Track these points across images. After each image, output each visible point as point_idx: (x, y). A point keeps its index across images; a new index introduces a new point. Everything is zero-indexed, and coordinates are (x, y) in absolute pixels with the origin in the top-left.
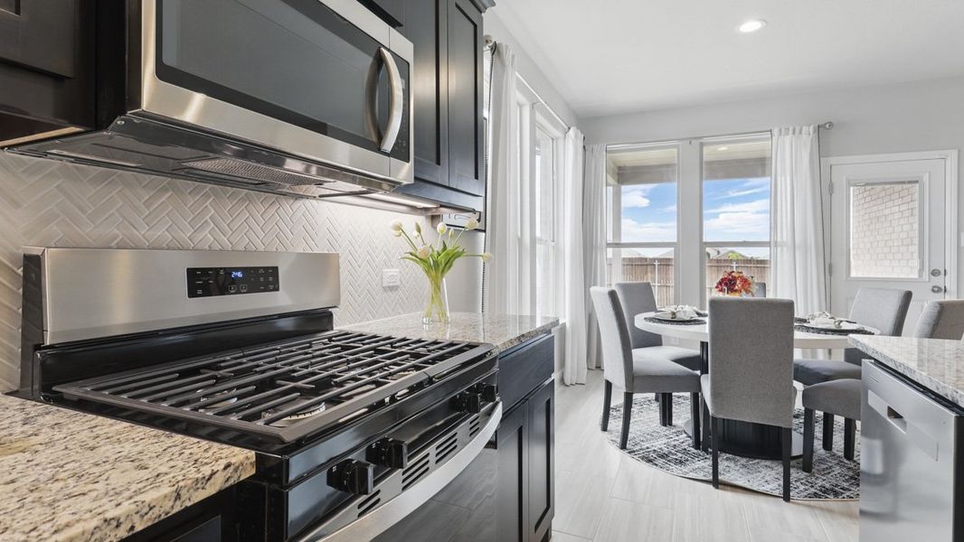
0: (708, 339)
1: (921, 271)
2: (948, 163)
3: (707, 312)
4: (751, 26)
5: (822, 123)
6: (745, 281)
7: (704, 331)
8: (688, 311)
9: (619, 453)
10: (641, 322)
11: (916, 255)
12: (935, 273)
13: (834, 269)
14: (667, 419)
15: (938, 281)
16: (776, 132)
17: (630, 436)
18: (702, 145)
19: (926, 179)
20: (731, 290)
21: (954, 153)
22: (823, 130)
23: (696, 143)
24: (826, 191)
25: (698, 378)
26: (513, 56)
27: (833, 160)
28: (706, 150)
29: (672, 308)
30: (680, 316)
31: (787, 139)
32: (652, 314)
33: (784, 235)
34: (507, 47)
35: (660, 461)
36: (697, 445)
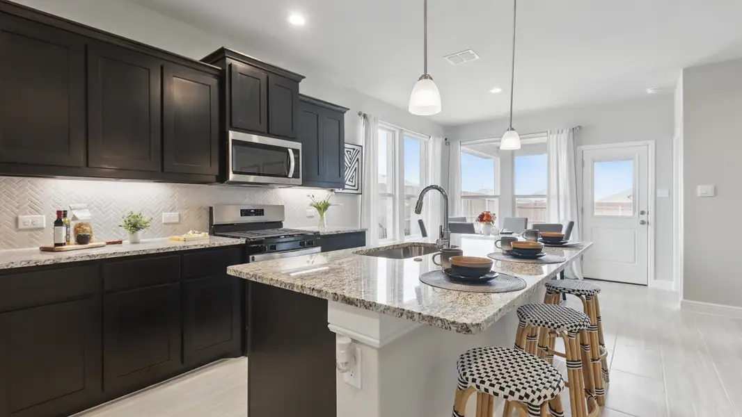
1: (634, 212)
2: (650, 146)
4: (496, 90)
5: (574, 127)
12: (642, 213)
13: (585, 210)
15: (643, 218)
16: (549, 132)
19: (637, 157)
21: (653, 142)
22: (575, 131)
27: (583, 147)
31: (555, 136)
34: (370, 115)
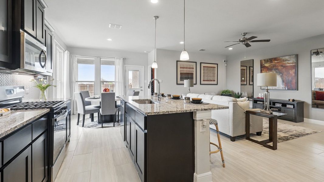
0: (101, 101)
1: (139, 87)
2: (143, 68)
3: (101, 97)
4: (110, 40)
6: (108, 90)
7: (100, 100)
8: (97, 96)
9: (82, 128)
10: (86, 99)
11: (138, 84)
12: (141, 87)
13: (126, 87)
14: (92, 120)
15: (141, 89)
16: (116, 58)
17: (84, 125)
18: (100, 59)
19: (140, 70)
20: (106, 91)
21: (143, 66)
22: (124, 59)
23: (99, 58)
24: (125, 71)
25: (99, 109)
26: (54, 37)
27: (126, 65)
28: (101, 59)
29: (94, 96)
30: (96, 97)
31: (118, 60)
32: (89, 98)
33: (117, 80)
35: (91, 127)
36: (99, 123)
